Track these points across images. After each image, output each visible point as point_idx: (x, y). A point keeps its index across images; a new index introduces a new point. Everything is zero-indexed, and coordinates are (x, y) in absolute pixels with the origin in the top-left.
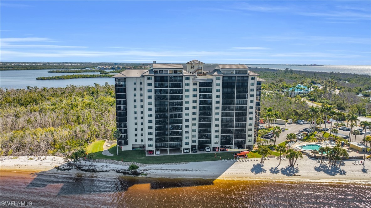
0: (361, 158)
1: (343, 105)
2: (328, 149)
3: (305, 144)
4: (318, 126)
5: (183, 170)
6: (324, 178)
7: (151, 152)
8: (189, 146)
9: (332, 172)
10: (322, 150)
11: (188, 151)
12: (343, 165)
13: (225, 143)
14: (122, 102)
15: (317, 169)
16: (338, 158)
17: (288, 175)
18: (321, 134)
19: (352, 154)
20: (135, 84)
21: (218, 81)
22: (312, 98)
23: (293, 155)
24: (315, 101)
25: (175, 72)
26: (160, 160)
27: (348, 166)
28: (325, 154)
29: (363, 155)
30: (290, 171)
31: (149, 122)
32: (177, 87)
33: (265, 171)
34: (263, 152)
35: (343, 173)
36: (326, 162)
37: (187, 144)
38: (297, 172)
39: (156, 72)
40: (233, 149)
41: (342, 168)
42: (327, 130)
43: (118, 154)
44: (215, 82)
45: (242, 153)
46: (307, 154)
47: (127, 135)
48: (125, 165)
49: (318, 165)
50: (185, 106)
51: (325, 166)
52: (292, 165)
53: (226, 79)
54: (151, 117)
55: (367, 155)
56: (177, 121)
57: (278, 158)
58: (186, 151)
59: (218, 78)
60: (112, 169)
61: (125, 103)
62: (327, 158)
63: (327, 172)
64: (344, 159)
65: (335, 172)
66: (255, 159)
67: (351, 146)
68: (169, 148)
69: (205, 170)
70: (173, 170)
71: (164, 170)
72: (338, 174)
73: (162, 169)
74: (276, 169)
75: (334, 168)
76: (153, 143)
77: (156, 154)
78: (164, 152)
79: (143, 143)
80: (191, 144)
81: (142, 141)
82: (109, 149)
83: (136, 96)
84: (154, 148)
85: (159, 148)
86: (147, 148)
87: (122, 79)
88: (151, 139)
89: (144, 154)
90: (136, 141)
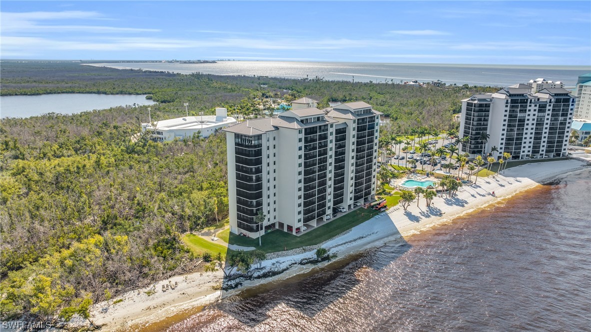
3: (402, 181)
7: (298, 229)
8: (331, 210)
9: (459, 203)
11: (329, 217)
13: (358, 198)
15: (448, 204)
20: (268, 141)
21: (353, 126)
27: (459, 195)
30: (435, 211)
31: (298, 191)
32: (324, 138)
33: (420, 218)
35: (466, 201)
37: (329, 208)
38: (440, 210)
39: (302, 122)
43: (260, 244)
45: (381, 205)
52: (429, 205)
53: (360, 121)
54: (300, 184)
59: (353, 122)
60: (289, 263)
63: (456, 205)
65: (461, 203)
66: (395, 207)
67: (435, 175)
68: (316, 219)
69: (376, 232)
70: (350, 242)
71: (342, 244)
72: (464, 204)
73: (340, 245)
74: (424, 212)
75: (455, 199)
76: (302, 216)
77: (303, 230)
78: (308, 226)
79: (275, 221)
80: (332, 207)
81: (275, 218)
82: (231, 244)
83: (268, 157)
84: (301, 224)
85: (306, 222)
86: (296, 225)
87: (257, 136)
88: (300, 212)
89: (288, 234)
90: (268, 220)
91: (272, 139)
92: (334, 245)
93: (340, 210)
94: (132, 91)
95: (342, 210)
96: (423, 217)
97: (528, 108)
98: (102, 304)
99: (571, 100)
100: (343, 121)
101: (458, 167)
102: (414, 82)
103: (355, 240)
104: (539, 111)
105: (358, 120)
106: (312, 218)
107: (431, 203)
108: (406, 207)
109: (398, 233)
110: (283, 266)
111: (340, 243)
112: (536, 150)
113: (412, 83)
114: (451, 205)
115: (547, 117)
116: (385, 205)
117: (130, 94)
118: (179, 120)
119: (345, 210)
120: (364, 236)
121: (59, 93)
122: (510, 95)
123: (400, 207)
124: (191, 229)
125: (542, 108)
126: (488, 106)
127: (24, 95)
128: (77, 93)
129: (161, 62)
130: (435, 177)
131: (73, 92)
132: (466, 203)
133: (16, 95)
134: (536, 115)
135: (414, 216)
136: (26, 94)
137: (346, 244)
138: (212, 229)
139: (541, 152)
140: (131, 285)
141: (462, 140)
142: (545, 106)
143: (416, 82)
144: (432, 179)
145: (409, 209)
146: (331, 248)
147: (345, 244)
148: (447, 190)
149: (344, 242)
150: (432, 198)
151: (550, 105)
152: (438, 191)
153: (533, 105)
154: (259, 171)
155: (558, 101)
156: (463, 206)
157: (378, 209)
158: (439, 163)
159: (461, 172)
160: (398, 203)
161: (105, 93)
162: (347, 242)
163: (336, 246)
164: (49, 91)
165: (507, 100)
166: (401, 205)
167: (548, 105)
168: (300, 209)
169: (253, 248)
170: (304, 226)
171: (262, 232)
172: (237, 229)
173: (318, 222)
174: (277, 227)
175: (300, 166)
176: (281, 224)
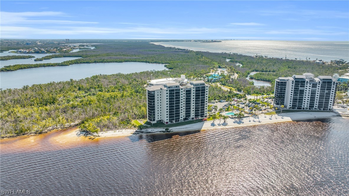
0: (248, 116)
1: (240, 88)
2: (237, 114)
3: (227, 112)
4: (231, 103)
5: (186, 128)
6: (236, 125)
7: (167, 123)
8: (182, 119)
9: (239, 123)
10: (235, 115)
11: (182, 120)
12: (243, 120)
13: (196, 116)
15: (234, 122)
16: (241, 117)
17: (225, 126)
18: (232, 107)
19: (246, 115)
21: (194, 89)
22: (223, 83)
23: (225, 118)
24: (225, 85)
25: (177, 87)
26: (173, 125)
27: (244, 120)
28: (236, 116)
29: (249, 115)
30: (225, 124)
31: (167, 110)
32: (178, 93)
33: (216, 125)
34: (214, 118)
35: (243, 123)
36: (237, 120)
37: (182, 117)
38: (227, 124)
39: (169, 87)
40: (200, 118)
41: (242, 121)
42: (235, 104)
43: (152, 125)
44: (192, 89)
45: (205, 119)
46: (229, 117)
48: (164, 128)
49: (234, 121)
50: (181, 101)
51: (236, 121)
52: (225, 122)
53: (197, 88)
55: (250, 115)
56: (178, 108)
57: (219, 120)
58: (181, 121)
59: (194, 88)
60: (156, 131)
62: (237, 118)
63: (238, 123)
64: (243, 117)
67: (245, 112)
76: (168, 118)
77: (169, 123)
78: (171, 122)
79: (161, 119)
80: (183, 117)
81: (161, 118)
82: (145, 124)
83: (158, 98)
84: (168, 121)
85: (171, 121)
86: (166, 121)
87: (153, 91)
88: (167, 117)
89: (164, 124)
90: (158, 118)
91: (159, 92)
93: (188, 119)
94: (160, 62)
97: (306, 85)
98: (102, 132)
99: (333, 82)
100: (190, 88)
102: (320, 61)
104: (312, 87)
105: (196, 87)
106: (173, 119)
108: (214, 121)
110: (154, 131)
112: (311, 106)
113: (318, 61)
115: (317, 90)
117: (159, 63)
118: (165, 79)
119: (190, 119)
121: (130, 61)
122: (295, 79)
123: (212, 121)
124: (137, 119)
125: (314, 85)
126: (285, 83)
128: (137, 62)
129: (191, 41)
131: (136, 61)
133: (113, 62)
134: (311, 89)
138: (143, 120)
139: (315, 107)
140: (111, 129)
142: (316, 85)
143: (321, 61)
146: (173, 129)
151: (319, 84)
153: (308, 84)
154: (154, 102)
155: (324, 82)
161: (149, 62)
164: (126, 60)
165: (293, 81)
167: (318, 84)
168: (167, 116)
169: (150, 126)
170: (169, 122)
171: (155, 122)
172: (148, 120)
173: (176, 121)
174: (162, 121)
175: (167, 101)
176: (163, 121)
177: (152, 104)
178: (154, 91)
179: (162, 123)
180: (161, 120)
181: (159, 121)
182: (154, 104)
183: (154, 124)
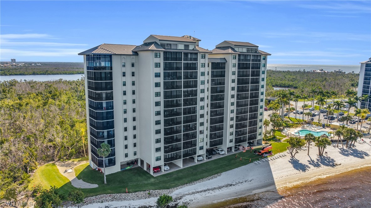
3: (296, 130)
7: (157, 169)
8: (203, 152)
11: (201, 158)
13: (239, 141)
14: (104, 96)
15: (344, 154)
20: (124, 66)
30: (327, 161)
31: (156, 124)
33: (308, 167)
35: (366, 153)
37: (201, 148)
38: (333, 160)
43: (105, 182)
44: (230, 62)
45: (265, 150)
47: (114, 149)
50: (200, 95)
53: (241, 58)
54: (159, 116)
56: (191, 118)
59: (234, 57)
61: (110, 97)
65: (360, 155)
66: (281, 154)
67: (331, 126)
68: (182, 159)
69: (250, 179)
70: (213, 189)
71: (201, 192)
72: (364, 156)
73: (198, 192)
74: (313, 161)
75: (353, 150)
76: (161, 154)
77: (165, 170)
78: (172, 165)
79: (136, 157)
80: (205, 148)
81: (135, 154)
82: (79, 177)
83: (124, 85)
84: (161, 163)
85: (169, 161)
86: (154, 164)
87: (105, 56)
88: (158, 150)
89: (146, 173)
90: (126, 155)
91: (128, 65)
92: (191, 192)
93: (218, 152)
95: (220, 152)
96: (312, 167)
101: (357, 121)
103: (220, 188)
105: (239, 55)
106: (177, 157)
107: (324, 152)
108: (293, 154)
109: (273, 184)
111: (200, 190)
113: (319, 71)
114: (347, 155)
116: (270, 150)
119: (223, 153)
120: (234, 183)
123: (286, 154)
127: (65, 74)
130: (332, 129)
132: (367, 155)
135: (301, 164)
136: (66, 74)
137: (207, 192)
138: (75, 162)
141: (361, 98)
144: (328, 130)
145: (297, 157)
146: (185, 195)
147: (205, 191)
148: (344, 141)
149: (205, 189)
150: (325, 147)
152: (332, 141)
156: (363, 158)
157: (260, 154)
158: (336, 118)
159: (359, 126)
160: (286, 150)
162: (209, 190)
163: (193, 193)
166: (289, 152)
168: (158, 145)
169: (96, 186)
170: (165, 165)
171: (116, 169)
172: (92, 163)
173: (185, 162)
174: (139, 165)
175: (157, 94)
176: (142, 162)
177: (104, 105)
178: (109, 57)
179: (140, 170)
180: (136, 161)
181: (128, 164)
182: (111, 106)
183: (111, 177)
